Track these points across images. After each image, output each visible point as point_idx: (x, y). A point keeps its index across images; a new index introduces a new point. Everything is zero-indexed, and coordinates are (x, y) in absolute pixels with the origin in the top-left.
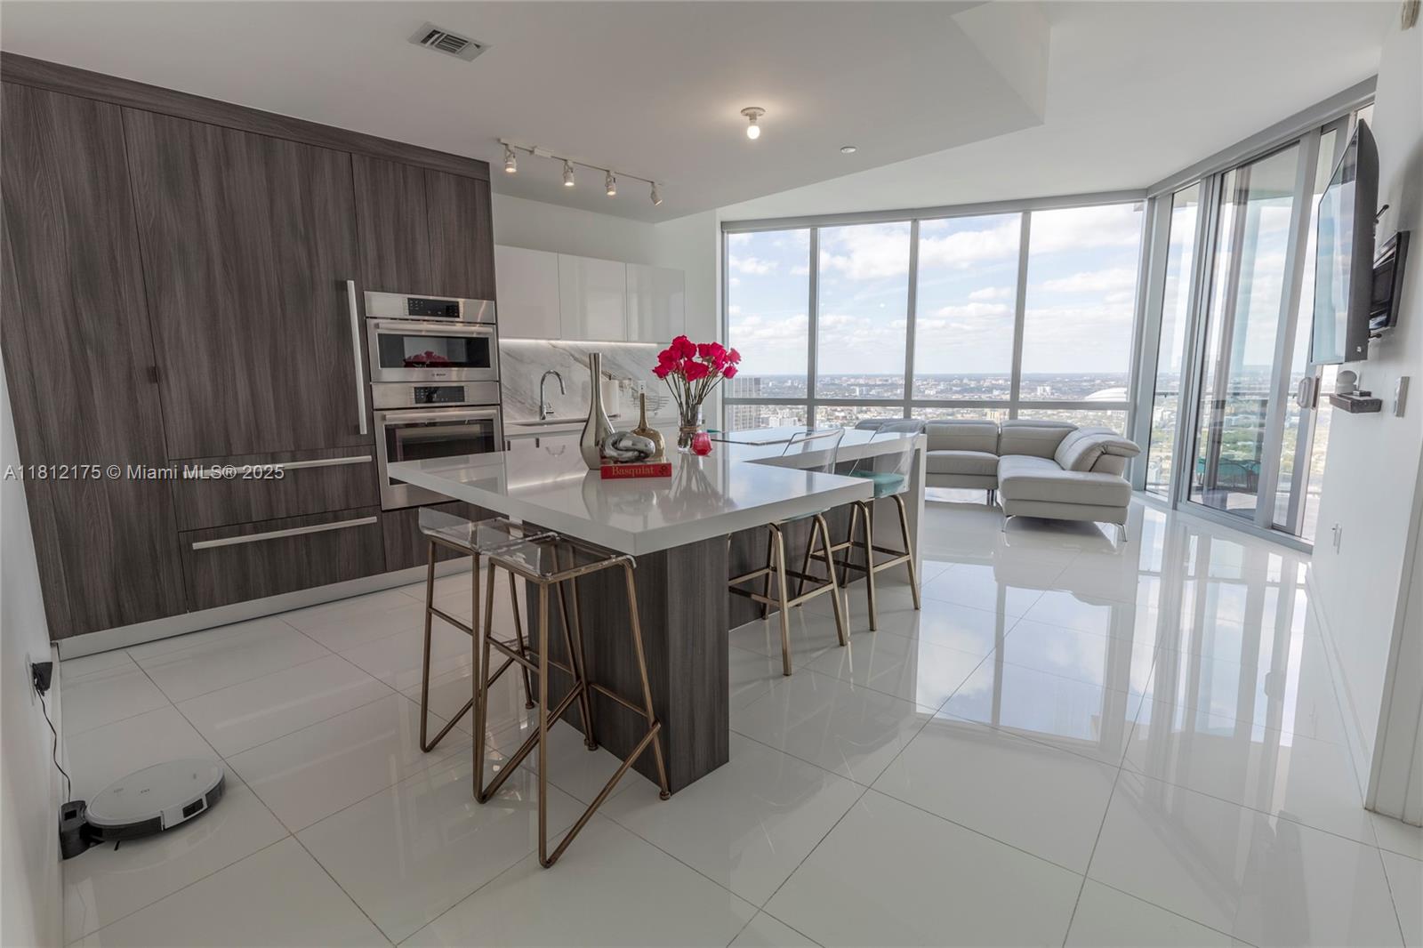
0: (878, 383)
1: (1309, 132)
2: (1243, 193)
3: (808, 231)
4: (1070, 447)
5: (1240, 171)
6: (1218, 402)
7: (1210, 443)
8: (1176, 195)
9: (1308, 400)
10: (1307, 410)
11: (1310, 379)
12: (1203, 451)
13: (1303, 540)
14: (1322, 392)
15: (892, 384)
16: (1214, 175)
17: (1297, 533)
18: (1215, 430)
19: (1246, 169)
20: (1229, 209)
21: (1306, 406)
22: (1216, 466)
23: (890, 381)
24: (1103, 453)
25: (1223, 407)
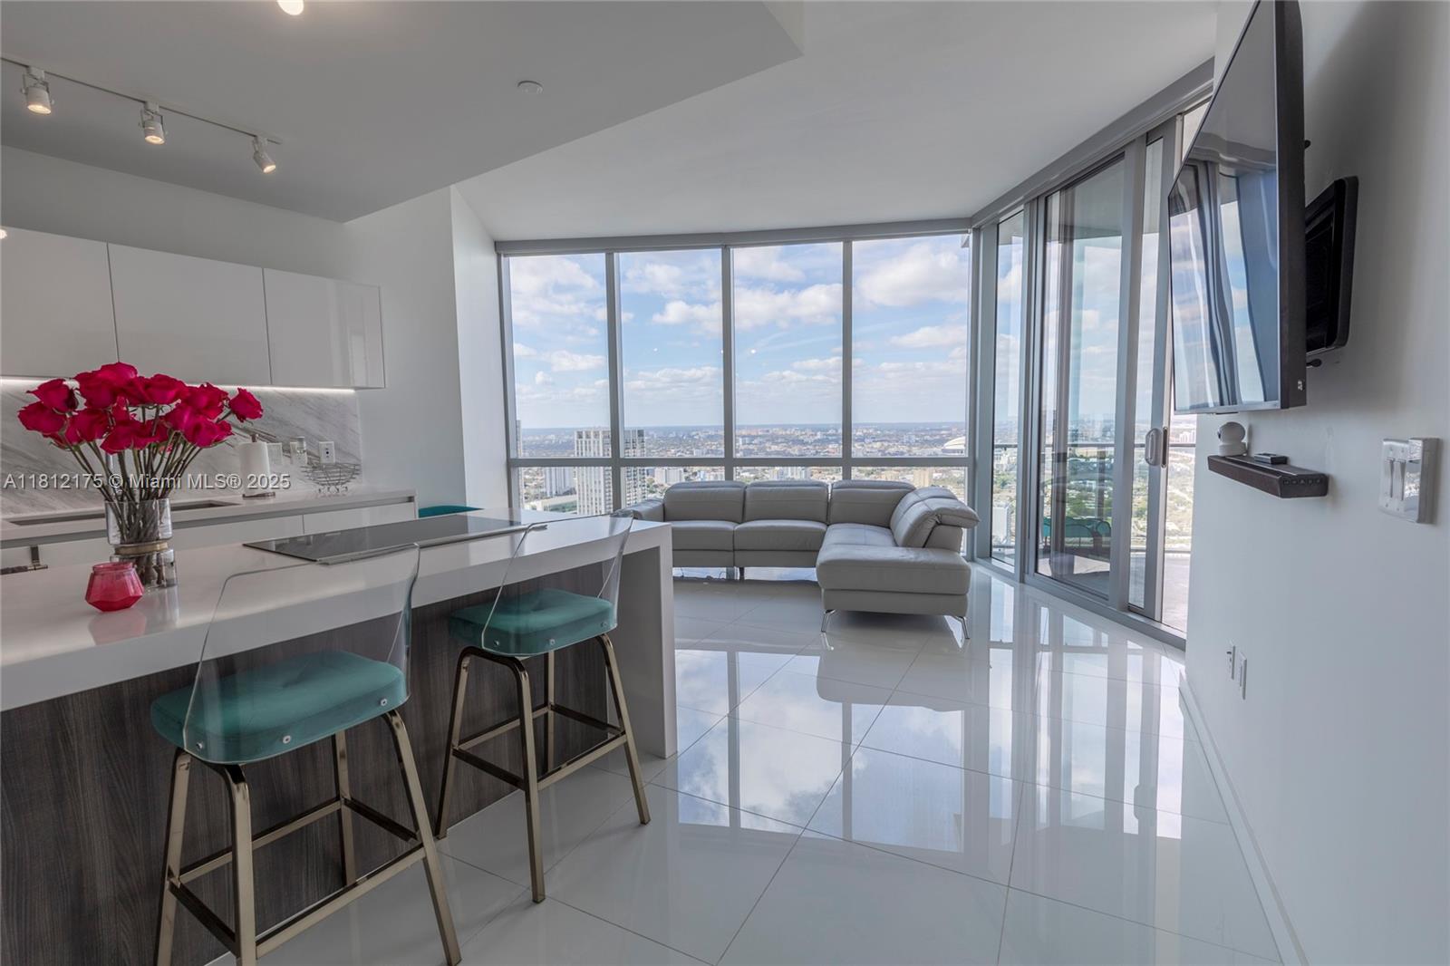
0: (760, 433)
1: (1134, 140)
2: (1069, 228)
3: (603, 255)
4: (904, 513)
5: (1063, 193)
6: (1059, 454)
7: (1054, 502)
8: (1000, 225)
9: (1156, 456)
10: (1156, 467)
11: (1157, 431)
12: (1047, 511)
13: (1163, 628)
14: (1170, 443)
15: (772, 435)
16: (1038, 198)
17: (1157, 618)
18: (1058, 487)
19: (1070, 192)
20: (1055, 248)
21: (1155, 464)
22: (1063, 529)
23: (771, 432)
24: (938, 524)
25: (1065, 461)
